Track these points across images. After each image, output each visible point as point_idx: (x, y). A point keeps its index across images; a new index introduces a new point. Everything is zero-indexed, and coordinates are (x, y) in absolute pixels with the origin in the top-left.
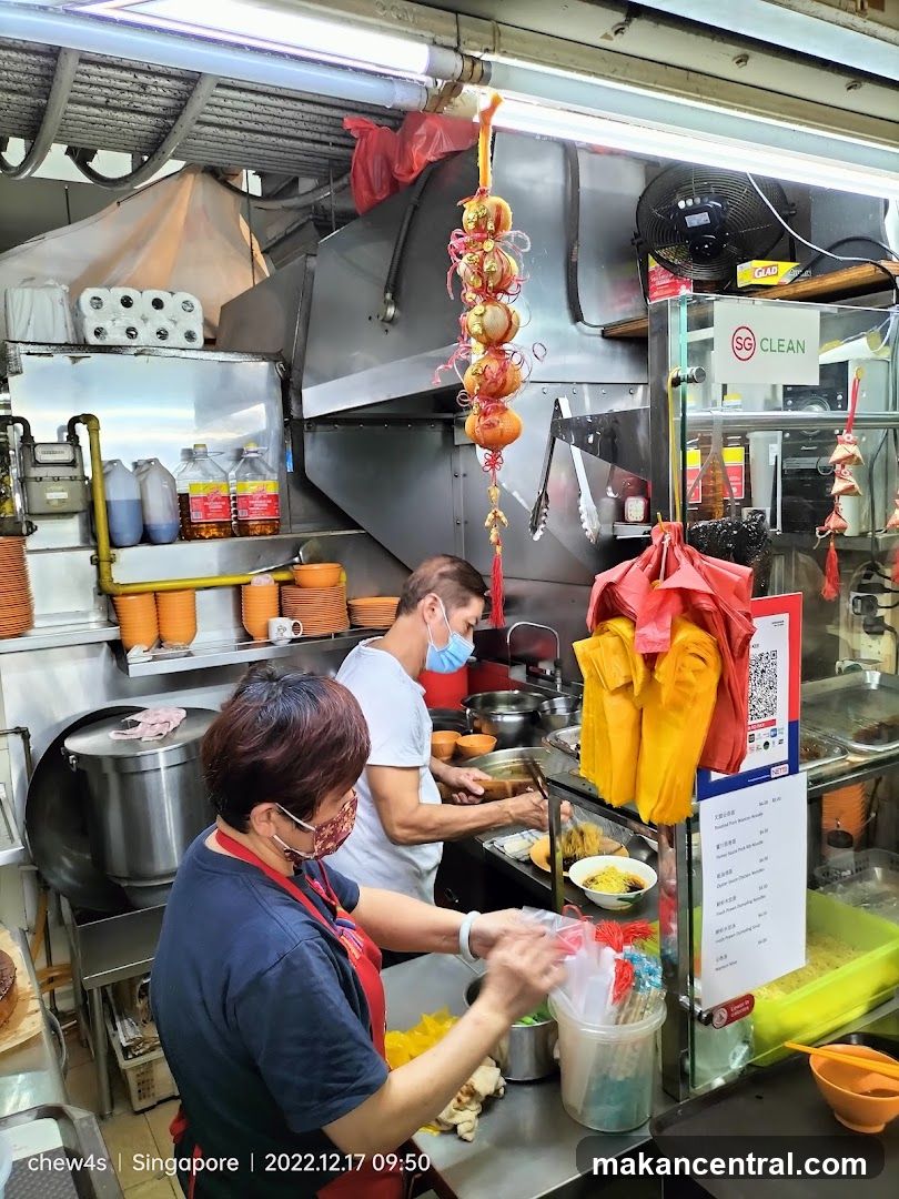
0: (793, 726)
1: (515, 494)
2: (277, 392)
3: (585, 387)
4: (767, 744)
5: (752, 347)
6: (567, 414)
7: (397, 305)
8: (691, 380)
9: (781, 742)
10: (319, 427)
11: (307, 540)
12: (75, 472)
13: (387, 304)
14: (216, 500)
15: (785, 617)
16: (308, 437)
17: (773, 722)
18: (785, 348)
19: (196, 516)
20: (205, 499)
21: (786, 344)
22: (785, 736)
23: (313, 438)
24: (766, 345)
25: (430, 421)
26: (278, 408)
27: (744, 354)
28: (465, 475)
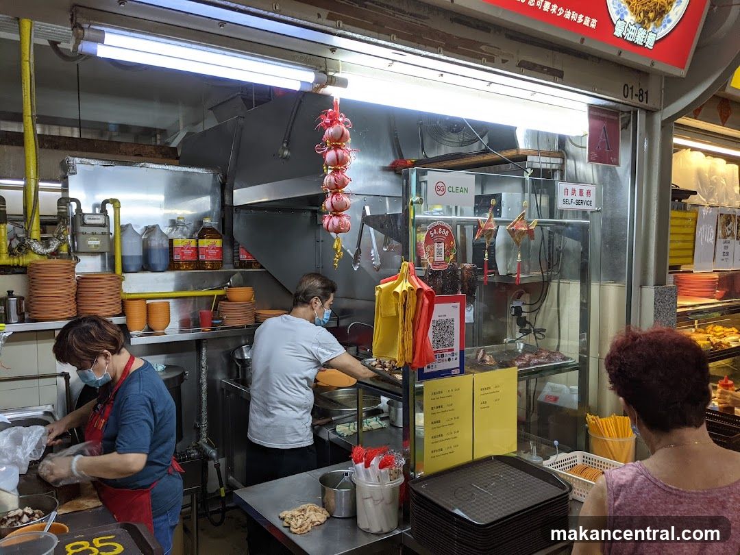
0: (462, 352)
1: (348, 251)
2: (218, 191)
3: (387, 198)
4: (449, 359)
5: (444, 191)
6: (368, 213)
7: (289, 150)
8: (417, 203)
9: (456, 359)
10: (242, 211)
11: (235, 273)
12: (105, 230)
13: (284, 149)
14: (188, 249)
15: (458, 304)
16: (235, 216)
17: (452, 350)
18: (459, 191)
19: (177, 257)
20: (182, 248)
21: (459, 189)
22: (458, 356)
23: (239, 216)
24: (450, 189)
25: (304, 210)
26: (218, 199)
27: (440, 193)
28: (322, 241)
